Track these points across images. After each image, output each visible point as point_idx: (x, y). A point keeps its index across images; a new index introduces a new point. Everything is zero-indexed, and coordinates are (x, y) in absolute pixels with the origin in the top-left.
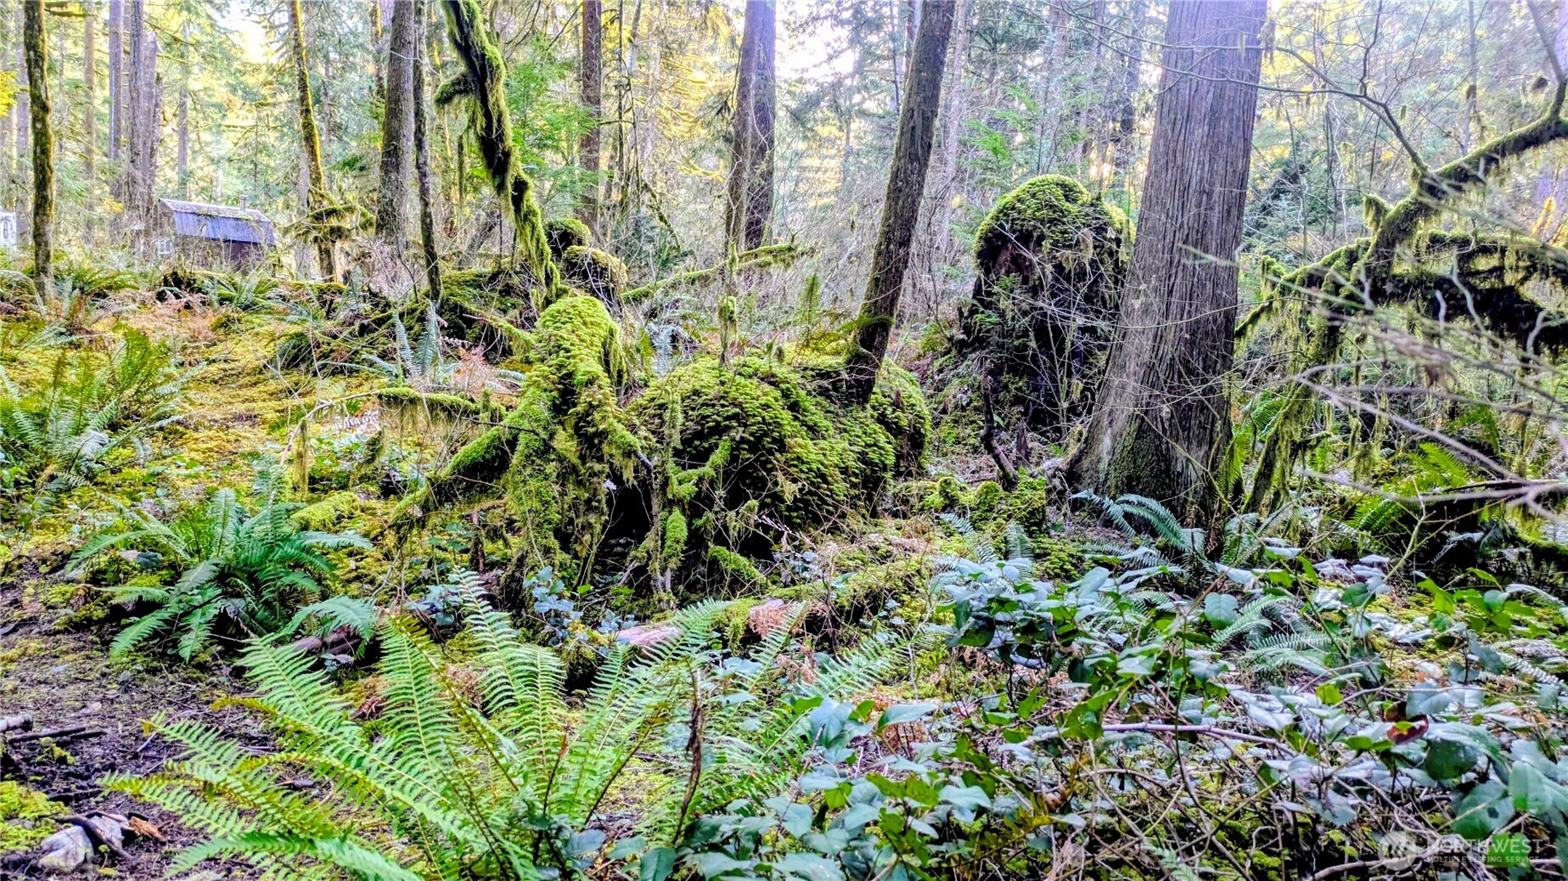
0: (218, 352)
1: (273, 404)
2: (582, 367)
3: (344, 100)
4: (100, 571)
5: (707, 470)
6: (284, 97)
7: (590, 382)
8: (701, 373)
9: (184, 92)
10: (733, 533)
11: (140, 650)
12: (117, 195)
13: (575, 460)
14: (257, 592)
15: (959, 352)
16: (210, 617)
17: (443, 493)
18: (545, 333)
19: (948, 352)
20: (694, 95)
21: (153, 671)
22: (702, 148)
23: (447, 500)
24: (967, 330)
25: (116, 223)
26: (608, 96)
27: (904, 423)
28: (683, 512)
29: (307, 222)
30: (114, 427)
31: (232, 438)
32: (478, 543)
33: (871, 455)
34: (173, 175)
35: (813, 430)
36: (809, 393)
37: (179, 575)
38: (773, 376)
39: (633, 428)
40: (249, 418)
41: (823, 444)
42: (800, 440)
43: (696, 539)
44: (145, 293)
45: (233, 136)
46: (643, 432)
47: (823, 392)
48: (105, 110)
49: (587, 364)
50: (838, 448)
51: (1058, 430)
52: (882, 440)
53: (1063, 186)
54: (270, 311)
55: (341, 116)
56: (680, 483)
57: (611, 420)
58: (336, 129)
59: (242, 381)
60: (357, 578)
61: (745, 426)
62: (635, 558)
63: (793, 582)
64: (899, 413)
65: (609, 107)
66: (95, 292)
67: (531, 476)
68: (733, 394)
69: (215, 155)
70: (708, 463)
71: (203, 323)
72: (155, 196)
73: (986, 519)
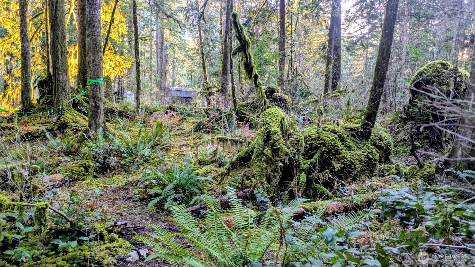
0: (180, 127)
1: (192, 141)
2: (273, 129)
3: (214, 56)
4: (147, 186)
5: (313, 160)
6: (199, 57)
7: (275, 133)
8: (311, 130)
9: (174, 58)
10: (321, 181)
11: (155, 206)
12: (157, 86)
13: (271, 156)
14: (184, 192)
15: (404, 122)
16: (172, 199)
17: (233, 165)
18: (262, 119)
19: (400, 122)
20: (315, 44)
21: (158, 212)
22: (317, 61)
23: (235, 168)
24: (407, 114)
25: (157, 94)
26: (287, 48)
27: (383, 145)
28: (305, 173)
29: (203, 91)
30: (152, 147)
31: (182, 150)
32: (243, 180)
33: (370, 156)
34: (171, 80)
35: (349, 148)
36: (348, 136)
37: (165, 187)
38: (335, 130)
39: (288, 148)
40: (186, 145)
41: (352, 152)
42: (344, 151)
43: (309, 182)
44: (162, 112)
45: (186, 68)
46: (292, 148)
47: (353, 136)
48: (155, 64)
49: (275, 128)
50: (358, 153)
51: (442, 148)
52: (374, 151)
53: (442, 64)
54: (193, 116)
55: (213, 61)
56: (304, 164)
57: (281, 145)
58: (212, 64)
59: (186, 135)
60: (211, 190)
61: (325, 146)
62: (290, 187)
63: (342, 196)
64: (381, 142)
65: (288, 51)
66: (150, 112)
67: (258, 161)
68: (321, 136)
69: (181, 74)
70: (314, 158)
71: (176, 120)
72: (166, 86)
73: (413, 178)
